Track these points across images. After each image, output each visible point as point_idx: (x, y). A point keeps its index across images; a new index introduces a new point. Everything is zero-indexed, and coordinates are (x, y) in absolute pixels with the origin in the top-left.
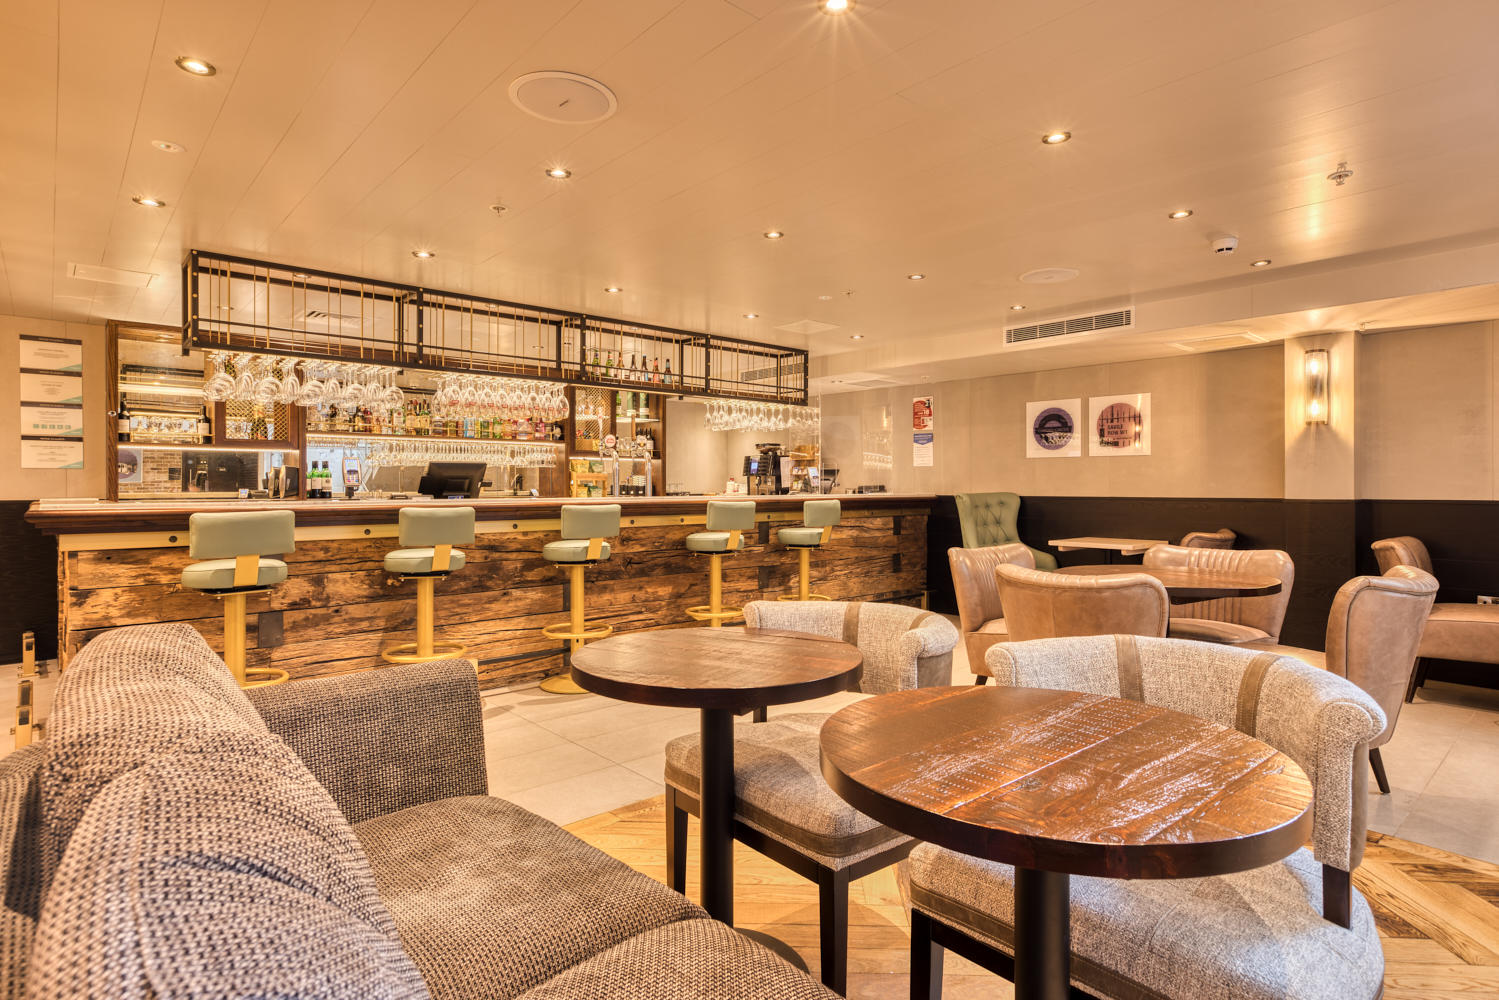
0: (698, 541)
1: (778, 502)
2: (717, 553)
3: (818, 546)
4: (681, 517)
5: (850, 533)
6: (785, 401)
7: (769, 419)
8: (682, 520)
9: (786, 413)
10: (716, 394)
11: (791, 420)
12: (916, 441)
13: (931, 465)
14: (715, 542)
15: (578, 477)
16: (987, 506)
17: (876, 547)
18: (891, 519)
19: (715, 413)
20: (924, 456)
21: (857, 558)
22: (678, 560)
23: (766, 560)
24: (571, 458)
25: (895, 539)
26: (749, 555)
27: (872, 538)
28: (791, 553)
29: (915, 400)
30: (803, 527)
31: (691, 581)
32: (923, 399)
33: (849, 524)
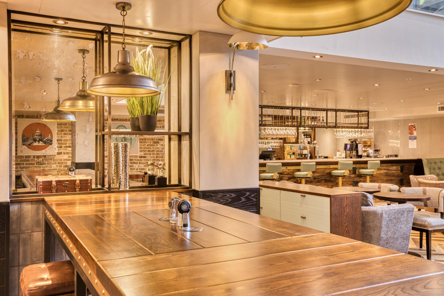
0: (335, 173)
1: (359, 161)
2: (341, 176)
3: (372, 175)
4: (330, 166)
5: (384, 171)
6: (361, 128)
7: (355, 133)
8: (330, 167)
9: (361, 131)
10: (339, 127)
11: (363, 134)
12: (410, 139)
13: (416, 147)
14: (341, 173)
15: (287, 151)
16: (435, 163)
17: (394, 176)
18: (400, 167)
19: (338, 133)
20: (413, 144)
21: (386, 180)
22: (328, 178)
23: (355, 179)
24: (284, 145)
25: (401, 174)
26: (350, 177)
27: (392, 173)
28: (363, 177)
29: (410, 124)
30: (368, 169)
31: (332, 185)
32: (412, 124)
33: (384, 168)
